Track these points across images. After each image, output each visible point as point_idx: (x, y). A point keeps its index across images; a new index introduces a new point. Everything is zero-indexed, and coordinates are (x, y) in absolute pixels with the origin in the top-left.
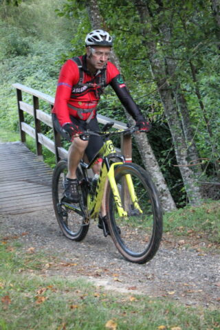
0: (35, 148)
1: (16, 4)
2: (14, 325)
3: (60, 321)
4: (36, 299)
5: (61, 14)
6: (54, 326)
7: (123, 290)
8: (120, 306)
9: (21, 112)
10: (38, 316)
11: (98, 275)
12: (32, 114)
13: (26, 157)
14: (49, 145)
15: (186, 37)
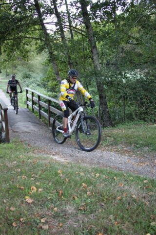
0: (32, 110)
1: (28, 61)
2: (27, 171)
3: (42, 170)
4: (33, 162)
5: (43, 65)
6: (40, 172)
7: (63, 160)
8: (62, 165)
9: (27, 97)
10: (35, 168)
11: (54, 155)
12: (31, 98)
13: (28, 113)
14: (37, 109)
15: (85, 75)
